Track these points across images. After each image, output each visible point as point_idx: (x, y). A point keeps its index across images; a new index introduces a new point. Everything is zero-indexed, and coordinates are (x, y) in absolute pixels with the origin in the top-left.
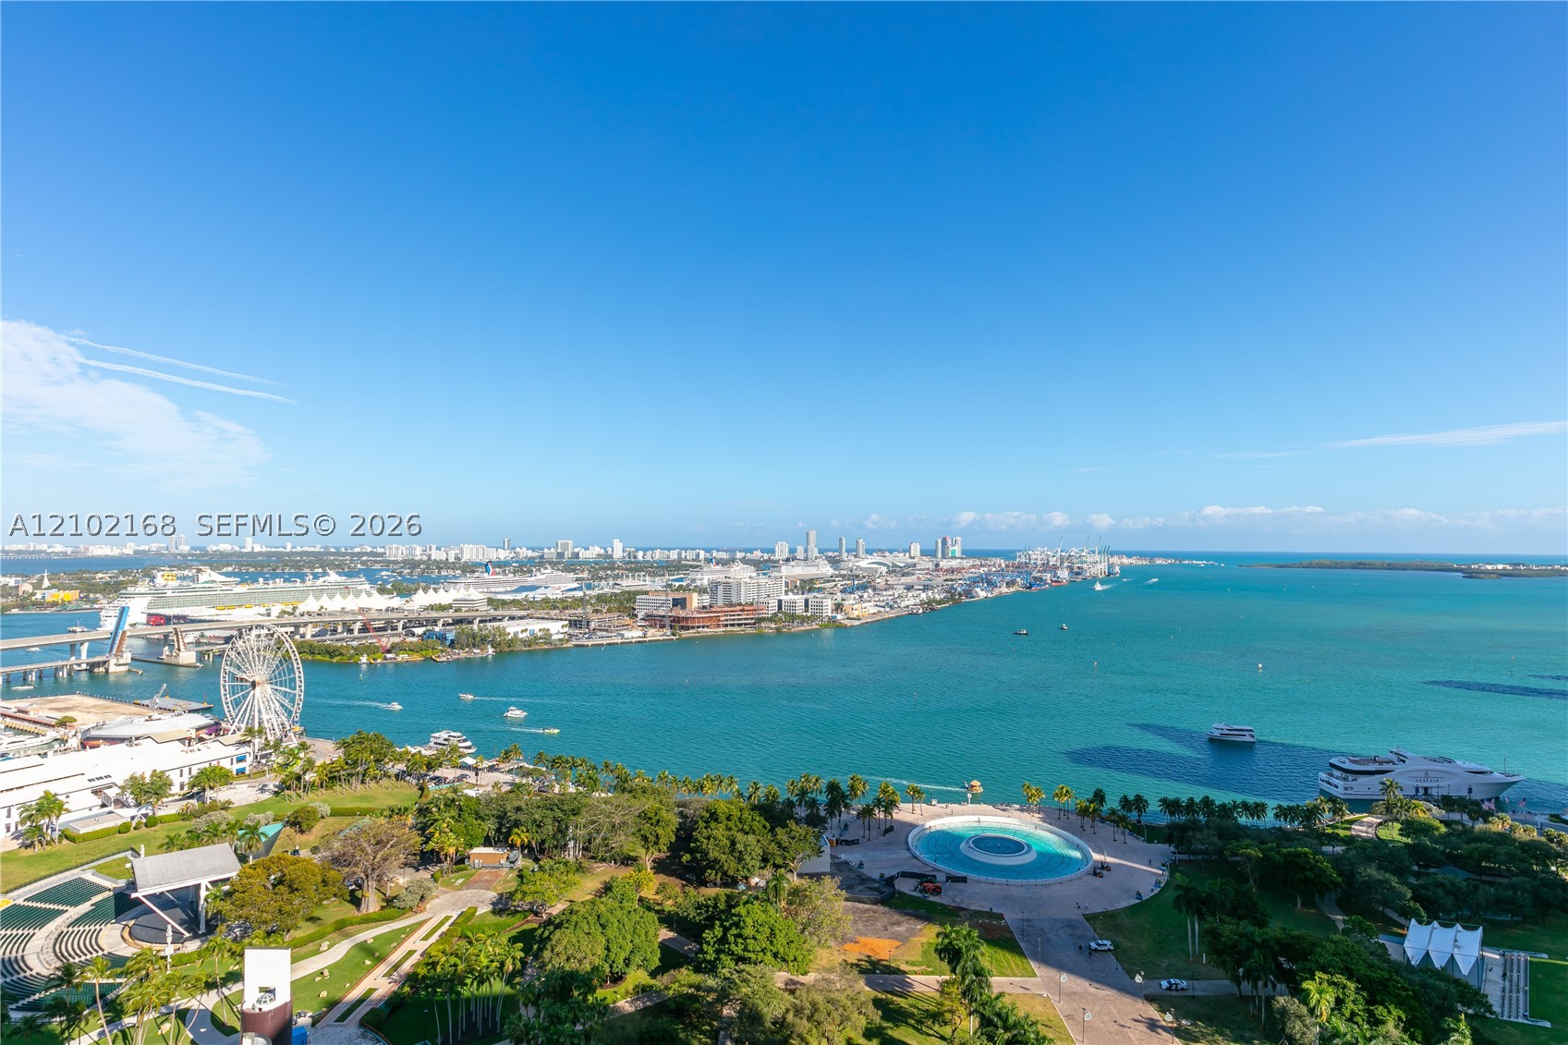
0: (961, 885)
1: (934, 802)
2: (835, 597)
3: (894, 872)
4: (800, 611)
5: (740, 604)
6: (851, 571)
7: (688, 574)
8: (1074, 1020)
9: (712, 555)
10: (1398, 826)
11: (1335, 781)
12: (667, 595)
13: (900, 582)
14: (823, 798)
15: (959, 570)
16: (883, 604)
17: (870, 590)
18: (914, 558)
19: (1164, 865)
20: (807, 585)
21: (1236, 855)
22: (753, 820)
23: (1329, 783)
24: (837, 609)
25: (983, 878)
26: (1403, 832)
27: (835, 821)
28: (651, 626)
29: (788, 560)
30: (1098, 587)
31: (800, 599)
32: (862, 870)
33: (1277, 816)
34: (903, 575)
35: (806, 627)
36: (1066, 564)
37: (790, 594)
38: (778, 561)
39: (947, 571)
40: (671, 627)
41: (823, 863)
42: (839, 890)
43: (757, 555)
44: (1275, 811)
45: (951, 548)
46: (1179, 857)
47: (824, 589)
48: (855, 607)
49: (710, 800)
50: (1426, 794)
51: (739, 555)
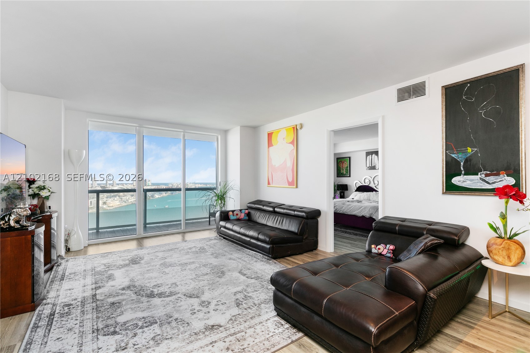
2: (103, 200)
13: (129, 194)
16: (122, 201)
17: (117, 197)
18: (134, 186)
24: (104, 204)
45: (148, 183)
48: (111, 203)
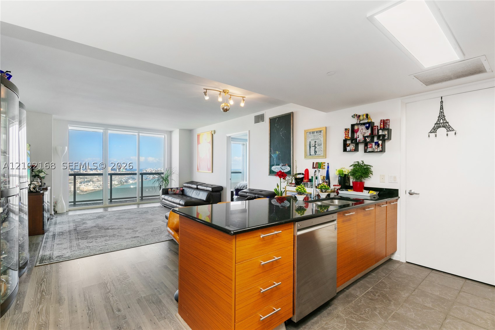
16: (96, 186)
17: (91, 182)
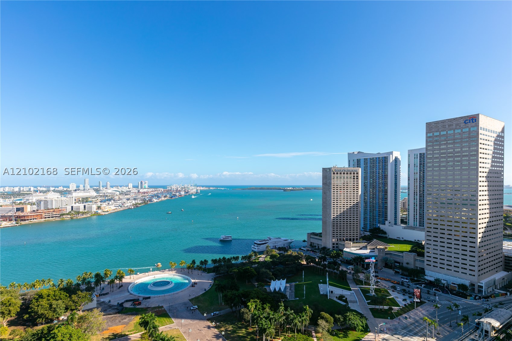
0: (148, 300)
1: (138, 273)
2: (97, 204)
3: (123, 301)
4: (82, 209)
5: (53, 209)
6: (104, 194)
7: (25, 197)
8: (186, 333)
9: (37, 189)
10: (269, 257)
11: (255, 247)
12: (13, 207)
13: (125, 197)
14: (93, 280)
15: (147, 193)
16: (118, 206)
17: (112, 201)
18: (130, 189)
19: (212, 279)
20: (85, 200)
21: (231, 272)
22: (61, 294)
23: (254, 248)
24: (98, 209)
25: (156, 296)
26: (270, 258)
27: (99, 287)
28: (4, 221)
29: (76, 190)
30: (193, 197)
31: (81, 206)
32: (110, 303)
33: (242, 259)
34: (126, 195)
35: (85, 216)
36: (183, 190)
37: (77, 203)
38: (71, 191)
39: (142, 193)
40: (16, 220)
41: (94, 304)
42: (100, 313)
43: (61, 188)
44: (241, 258)
45: (144, 185)
46: (216, 276)
47: (92, 201)
48: (106, 207)
49: (38, 290)
50: (275, 248)
51: (52, 189)
